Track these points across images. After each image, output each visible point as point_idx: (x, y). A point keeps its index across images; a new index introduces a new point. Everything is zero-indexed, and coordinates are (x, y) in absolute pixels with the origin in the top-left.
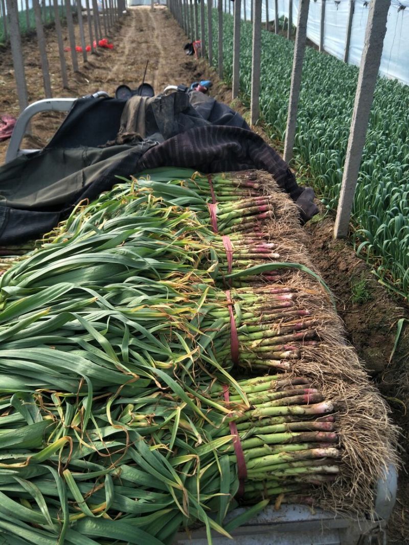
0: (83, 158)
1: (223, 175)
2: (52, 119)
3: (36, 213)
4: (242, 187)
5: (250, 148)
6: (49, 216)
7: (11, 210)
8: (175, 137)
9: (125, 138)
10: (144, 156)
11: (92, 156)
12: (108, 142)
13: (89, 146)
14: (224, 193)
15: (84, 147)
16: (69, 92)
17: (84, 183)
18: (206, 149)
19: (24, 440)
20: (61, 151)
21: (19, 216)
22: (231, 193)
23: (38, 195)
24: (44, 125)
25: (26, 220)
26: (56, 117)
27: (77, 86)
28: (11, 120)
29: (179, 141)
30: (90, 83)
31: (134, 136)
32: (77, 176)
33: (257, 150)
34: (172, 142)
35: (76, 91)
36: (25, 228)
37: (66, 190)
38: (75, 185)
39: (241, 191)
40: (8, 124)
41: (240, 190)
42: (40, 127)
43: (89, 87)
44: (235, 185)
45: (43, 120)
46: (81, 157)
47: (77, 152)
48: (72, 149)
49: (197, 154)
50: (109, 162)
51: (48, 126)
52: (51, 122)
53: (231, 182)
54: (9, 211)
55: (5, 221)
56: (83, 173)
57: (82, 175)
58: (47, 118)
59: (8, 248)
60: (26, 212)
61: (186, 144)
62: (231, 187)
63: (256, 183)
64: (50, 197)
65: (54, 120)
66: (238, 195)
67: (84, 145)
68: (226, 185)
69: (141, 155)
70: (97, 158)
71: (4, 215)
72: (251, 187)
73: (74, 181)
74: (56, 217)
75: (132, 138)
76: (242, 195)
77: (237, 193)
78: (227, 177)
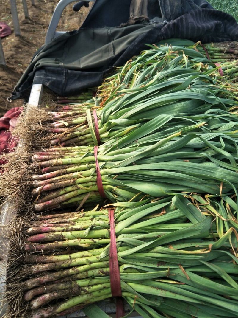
0: (108, 35)
1: (213, 44)
2: (29, 25)
3: (87, 73)
4: (227, 52)
5: (227, 26)
6: (96, 75)
7: (69, 71)
8: (183, 16)
9: (136, 21)
10: (162, 30)
11: (116, 33)
12: (122, 24)
13: (111, 26)
14: (216, 57)
15: (108, 27)
16: (35, 8)
17: (114, 52)
18: (204, 25)
19: (201, 232)
20: (91, 31)
21: (75, 75)
22: (220, 56)
23: (81, 61)
24: (26, 29)
25: (80, 78)
26: (32, 24)
27: (39, 4)
28: (4, 25)
29: (186, 19)
30: (47, 2)
31: (144, 18)
32: (108, 47)
33: (231, 27)
34: (182, 19)
35: (39, 7)
36: (80, 83)
37: (101, 57)
38: (107, 53)
39: (227, 56)
40: (3, 28)
41: (225, 55)
42: (23, 30)
43: (47, 5)
44: (221, 52)
45: (24, 25)
46: (107, 34)
47: (104, 31)
48: (99, 28)
49: (198, 29)
50: (132, 36)
51: (28, 29)
52: (29, 27)
53: (219, 49)
54: (68, 71)
55: (65, 78)
56: (113, 44)
57: (112, 46)
58: (27, 25)
59: (69, 98)
60: (80, 72)
61: (191, 21)
62: (218, 53)
63: (235, 50)
64: (91, 62)
65: (31, 26)
66: (225, 58)
67: (108, 26)
68: (216, 51)
69: (160, 29)
70: (119, 34)
71: (65, 74)
72: (232, 53)
73: (106, 51)
74: (101, 75)
75: (142, 20)
76: (228, 58)
77: (224, 57)
78: (215, 46)
